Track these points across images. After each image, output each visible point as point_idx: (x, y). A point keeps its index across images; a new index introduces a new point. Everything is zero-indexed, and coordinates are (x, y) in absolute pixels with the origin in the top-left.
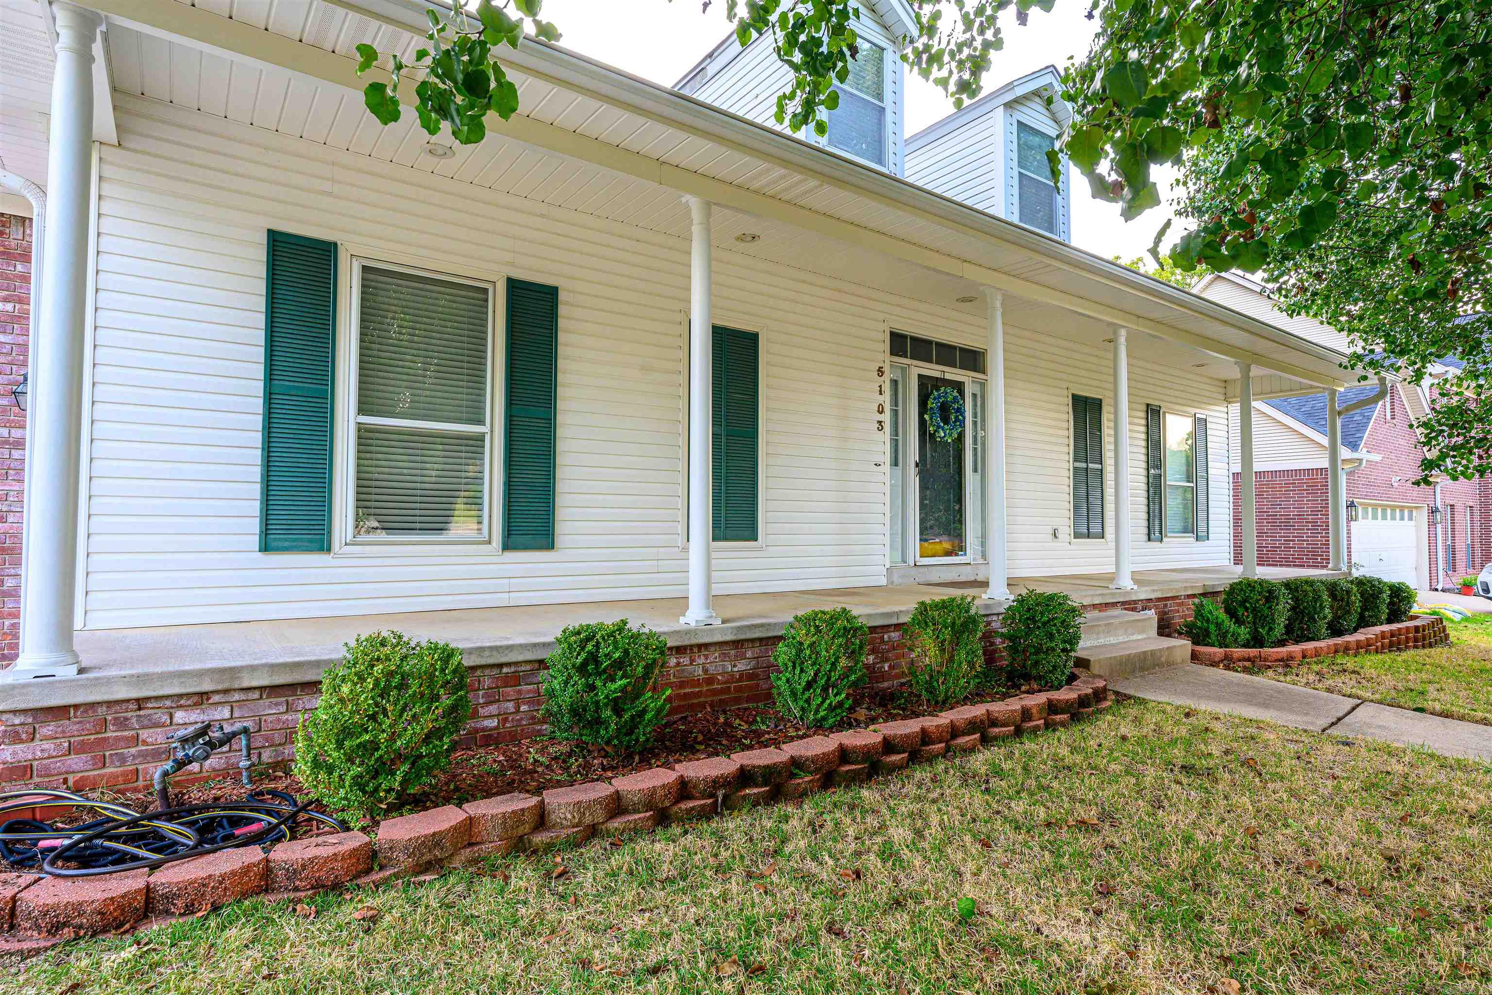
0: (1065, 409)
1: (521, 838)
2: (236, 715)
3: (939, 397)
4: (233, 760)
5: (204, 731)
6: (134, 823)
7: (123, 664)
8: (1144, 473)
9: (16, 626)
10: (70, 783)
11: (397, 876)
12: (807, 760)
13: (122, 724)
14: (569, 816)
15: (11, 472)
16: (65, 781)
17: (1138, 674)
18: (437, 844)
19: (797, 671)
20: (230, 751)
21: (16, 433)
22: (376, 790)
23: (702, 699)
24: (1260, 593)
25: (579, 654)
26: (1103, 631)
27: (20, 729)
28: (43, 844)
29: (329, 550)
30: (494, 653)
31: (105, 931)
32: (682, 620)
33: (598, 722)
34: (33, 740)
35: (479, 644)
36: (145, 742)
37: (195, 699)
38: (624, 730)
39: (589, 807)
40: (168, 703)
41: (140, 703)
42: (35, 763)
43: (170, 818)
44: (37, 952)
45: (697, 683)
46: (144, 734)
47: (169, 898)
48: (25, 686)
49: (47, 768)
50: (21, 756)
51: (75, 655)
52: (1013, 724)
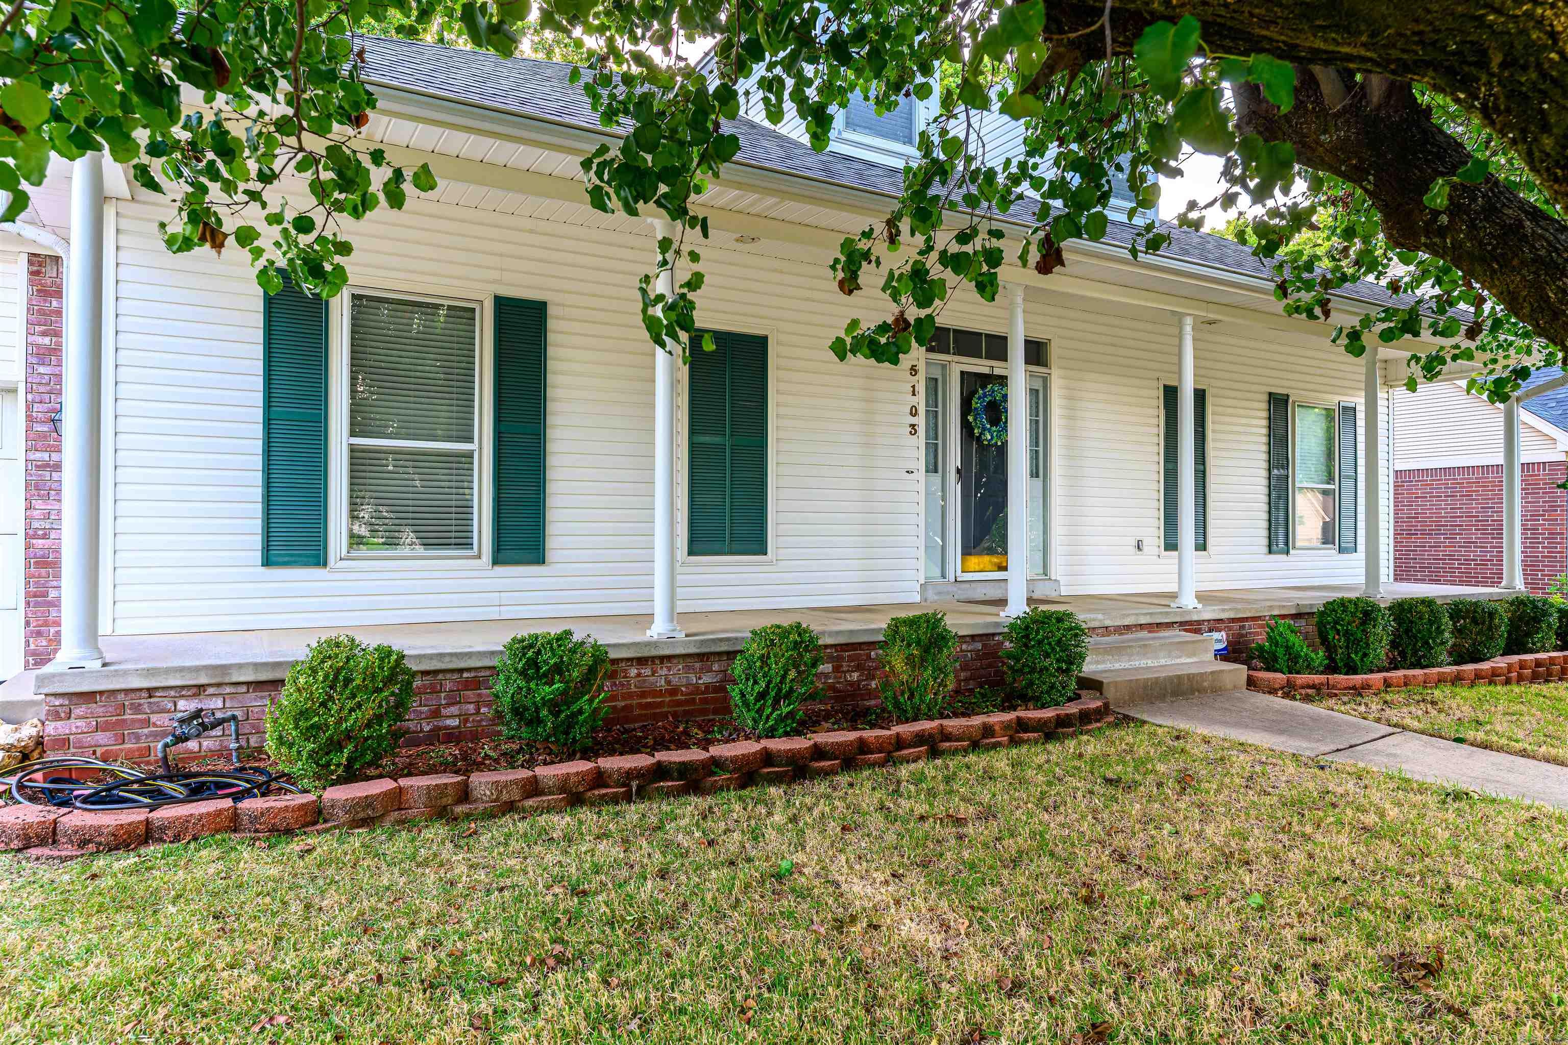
0: (1155, 403)
1: (445, 807)
2: (227, 705)
3: (985, 395)
4: (225, 743)
5: (197, 714)
6: (140, 781)
7: (136, 661)
8: (1265, 473)
9: (58, 633)
10: (98, 754)
11: (335, 827)
12: (727, 759)
13: (137, 709)
14: (488, 793)
15: (52, 492)
16: (94, 752)
17: (1168, 699)
18: (369, 805)
19: (750, 683)
20: (223, 735)
21: (55, 456)
22: (328, 764)
23: (665, 709)
24: (1353, 614)
25: (520, 660)
26: (1138, 653)
27: (60, 709)
28: (76, 793)
29: (325, 564)
30: (454, 659)
31: (117, 848)
32: (649, 633)
33: (536, 721)
34: (69, 718)
35: (441, 651)
36: (155, 725)
37: (194, 690)
38: (561, 729)
39: (506, 786)
40: (172, 693)
41: (151, 692)
42: (71, 737)
43: (170, 779)
44: (71, 858)
45: (660, 693)
46: (154, 718)
47: (163, 829)
48: (62, 675)
49: (80, 741)
50: (61, 731)
51: (100, 652)
52: (969, 739)
